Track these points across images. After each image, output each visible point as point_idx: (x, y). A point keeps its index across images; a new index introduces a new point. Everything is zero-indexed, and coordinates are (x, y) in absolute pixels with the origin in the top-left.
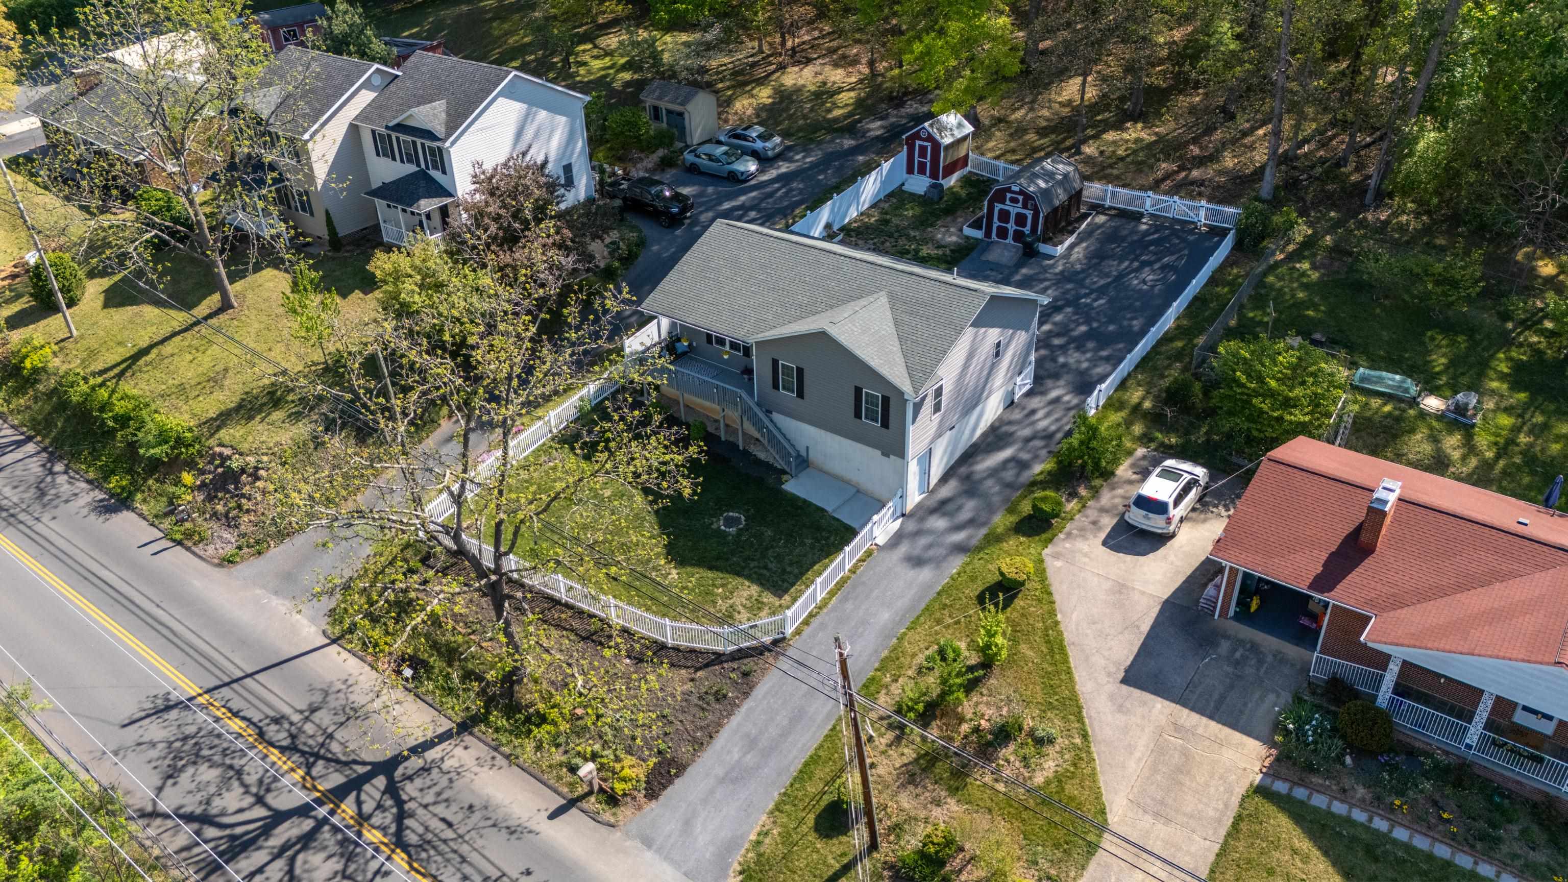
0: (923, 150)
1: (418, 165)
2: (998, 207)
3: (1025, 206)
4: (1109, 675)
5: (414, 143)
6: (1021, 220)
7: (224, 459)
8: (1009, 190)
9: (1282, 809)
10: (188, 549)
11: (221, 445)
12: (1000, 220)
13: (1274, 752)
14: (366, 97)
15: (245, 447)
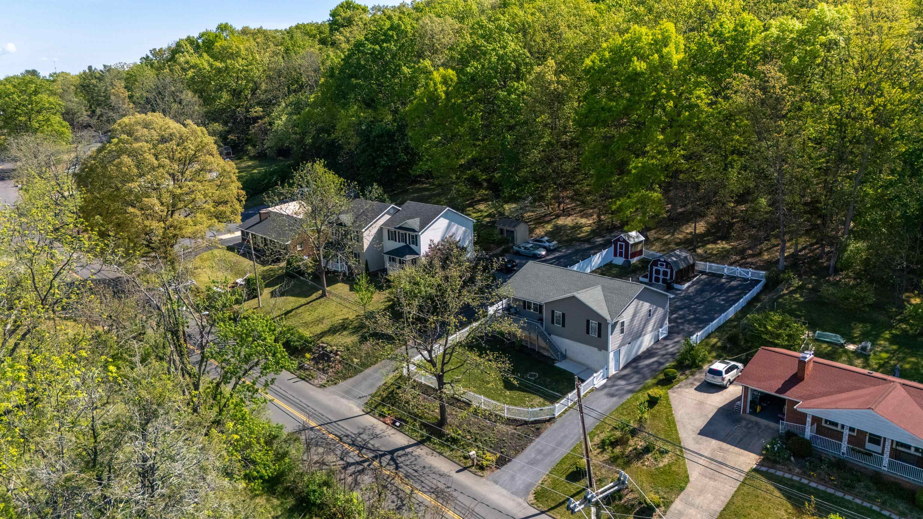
0: (621, 246)
1: (406, 243)
2: (655, 268)
3: (667, 267)
4: (693, 431)
5: (406, 234)
6: (665, 273)
7: (323, 348)
8: (659, 260)
9: (763, 475)
10: (307, 381)
11: (323, 343)
12: (656, 273)
13: (762, 457)
14: (387, 217)
15: (332, 343)
